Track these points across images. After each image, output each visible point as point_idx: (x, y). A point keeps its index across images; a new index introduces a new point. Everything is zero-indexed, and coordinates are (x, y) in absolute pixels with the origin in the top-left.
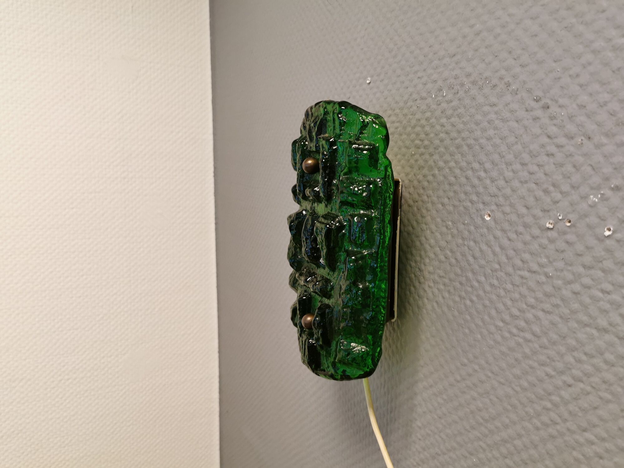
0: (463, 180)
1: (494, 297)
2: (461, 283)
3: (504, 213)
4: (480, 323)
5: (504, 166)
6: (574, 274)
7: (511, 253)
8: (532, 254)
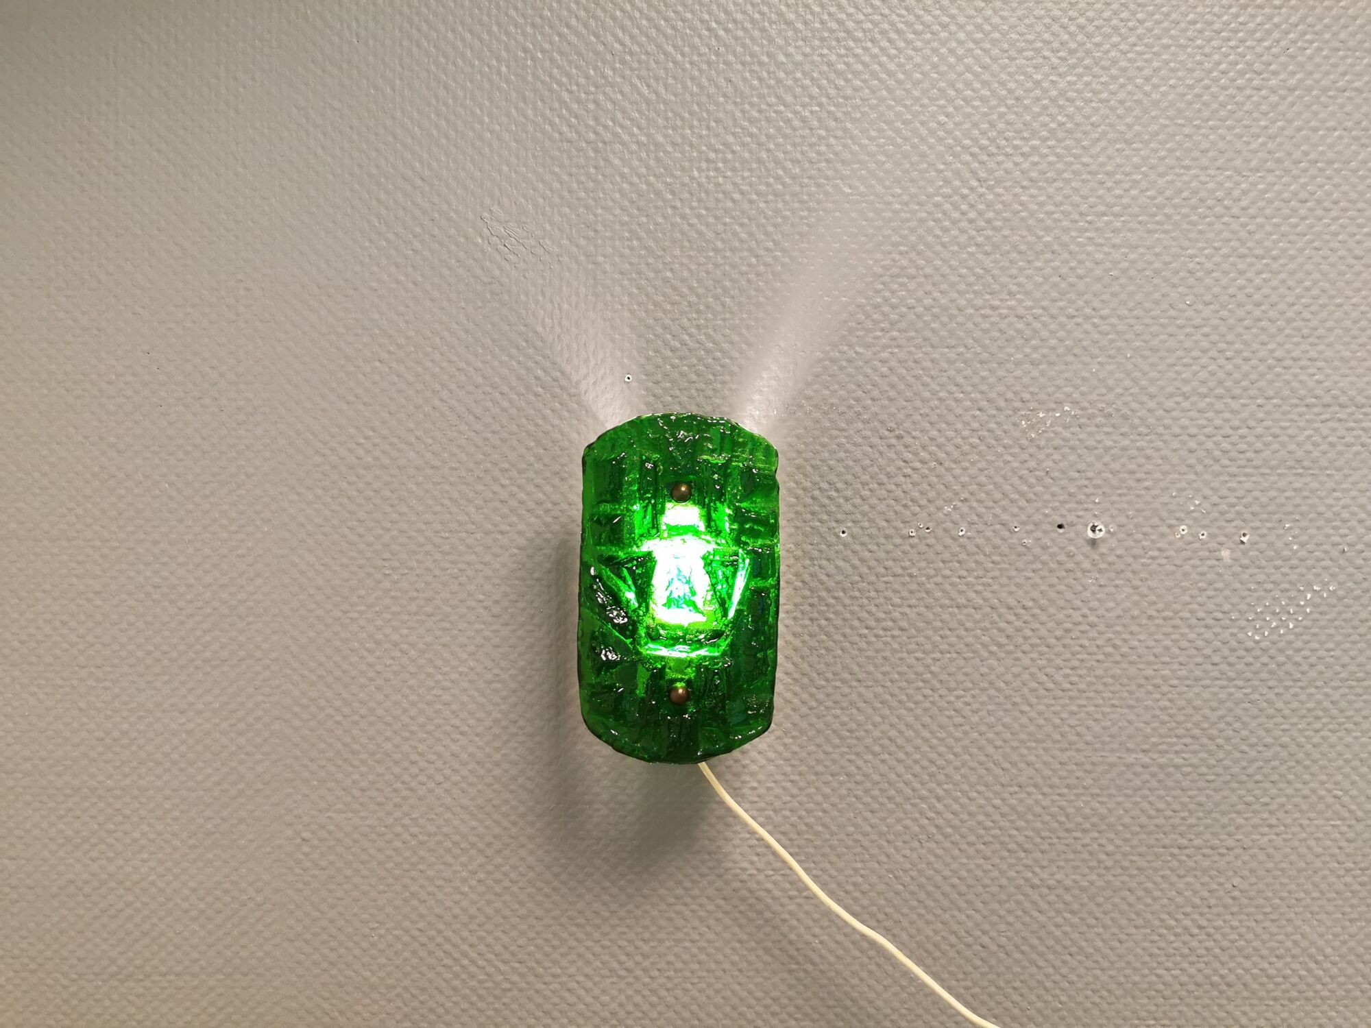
0: (809, 501)
1: (855, 608)
2: (811, 605)
3: (862, 528)
4: (840, 638)
5: (859, 486)
6: (934, 570)
7: (873, 563)
8: (894, 560)
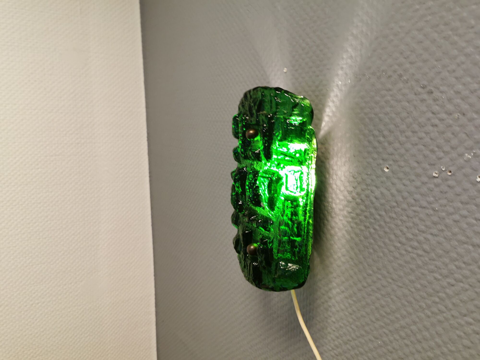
1: (393, 226)
3: (399, 166)
4: (383, 245)
5: (399, 133)
6: (454, 208)
7: (406, 194)
8: (422, 195)
